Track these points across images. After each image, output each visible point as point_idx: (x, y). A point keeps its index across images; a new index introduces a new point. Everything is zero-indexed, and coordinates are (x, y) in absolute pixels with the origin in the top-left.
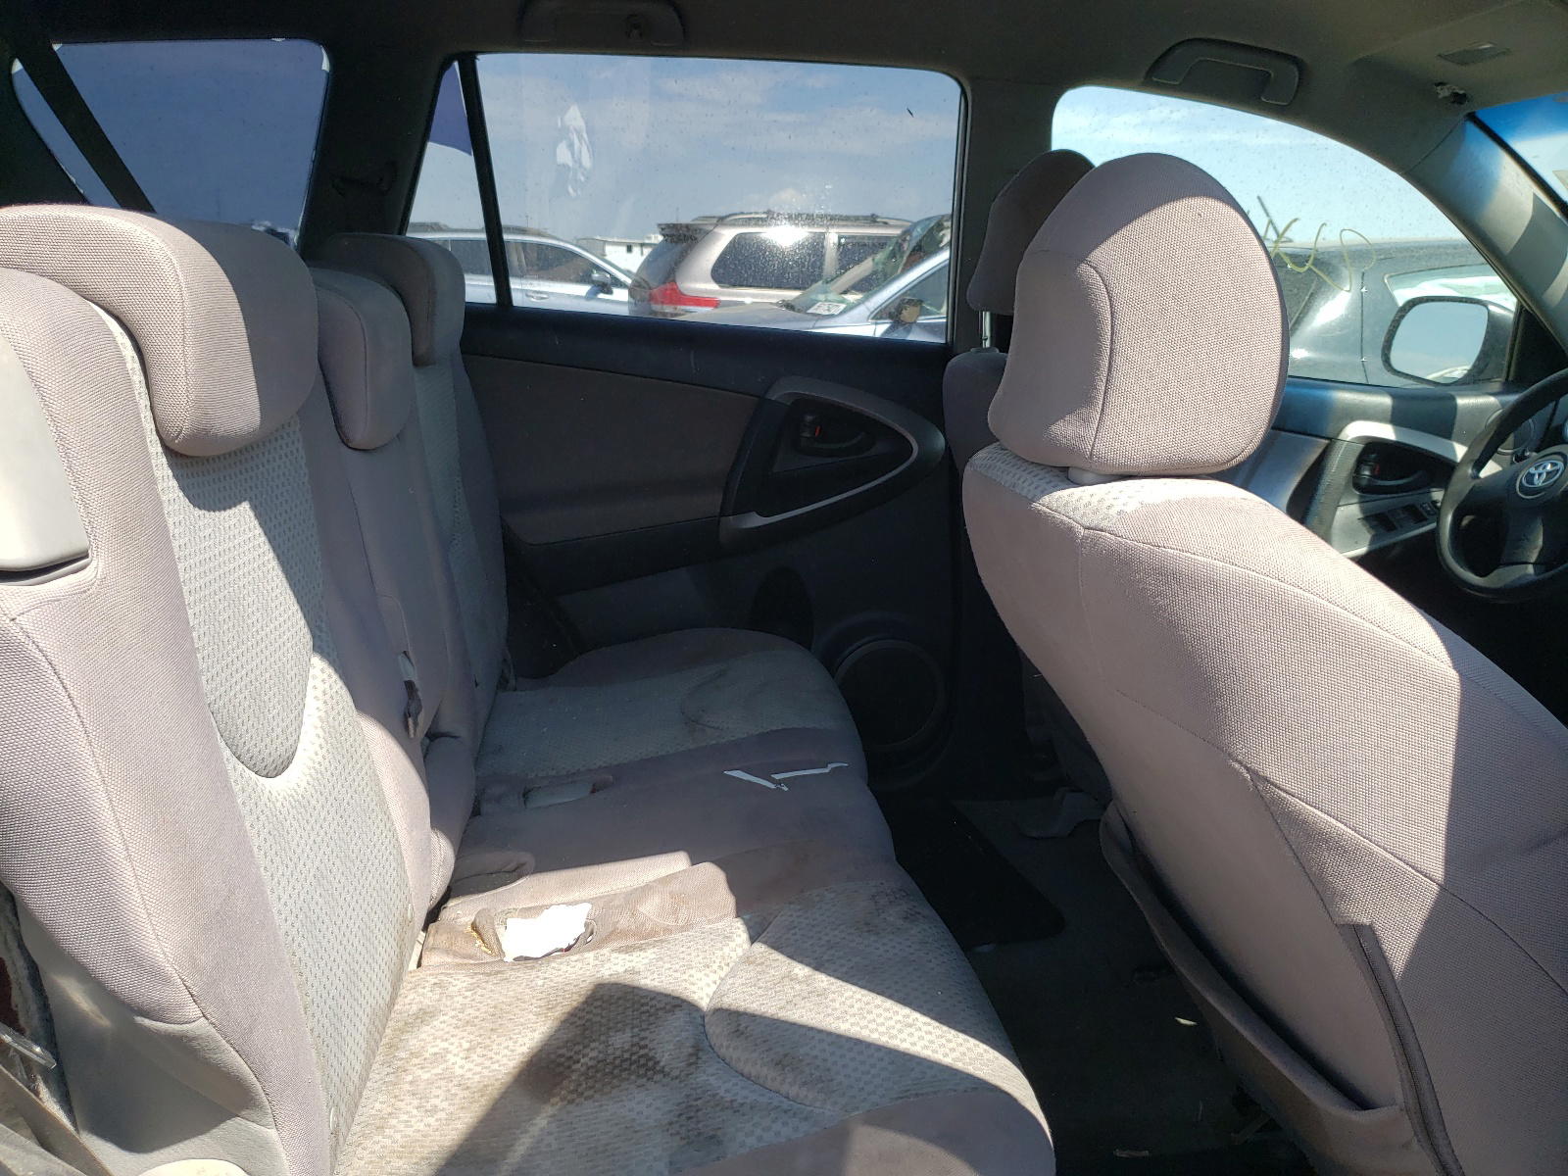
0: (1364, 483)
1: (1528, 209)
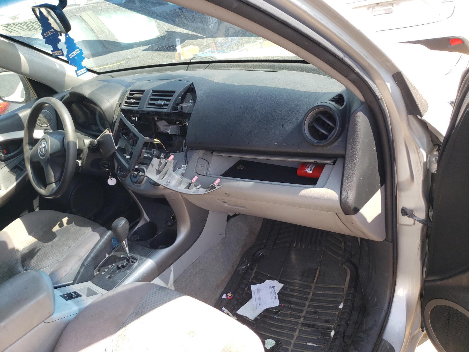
0: (3, 158)
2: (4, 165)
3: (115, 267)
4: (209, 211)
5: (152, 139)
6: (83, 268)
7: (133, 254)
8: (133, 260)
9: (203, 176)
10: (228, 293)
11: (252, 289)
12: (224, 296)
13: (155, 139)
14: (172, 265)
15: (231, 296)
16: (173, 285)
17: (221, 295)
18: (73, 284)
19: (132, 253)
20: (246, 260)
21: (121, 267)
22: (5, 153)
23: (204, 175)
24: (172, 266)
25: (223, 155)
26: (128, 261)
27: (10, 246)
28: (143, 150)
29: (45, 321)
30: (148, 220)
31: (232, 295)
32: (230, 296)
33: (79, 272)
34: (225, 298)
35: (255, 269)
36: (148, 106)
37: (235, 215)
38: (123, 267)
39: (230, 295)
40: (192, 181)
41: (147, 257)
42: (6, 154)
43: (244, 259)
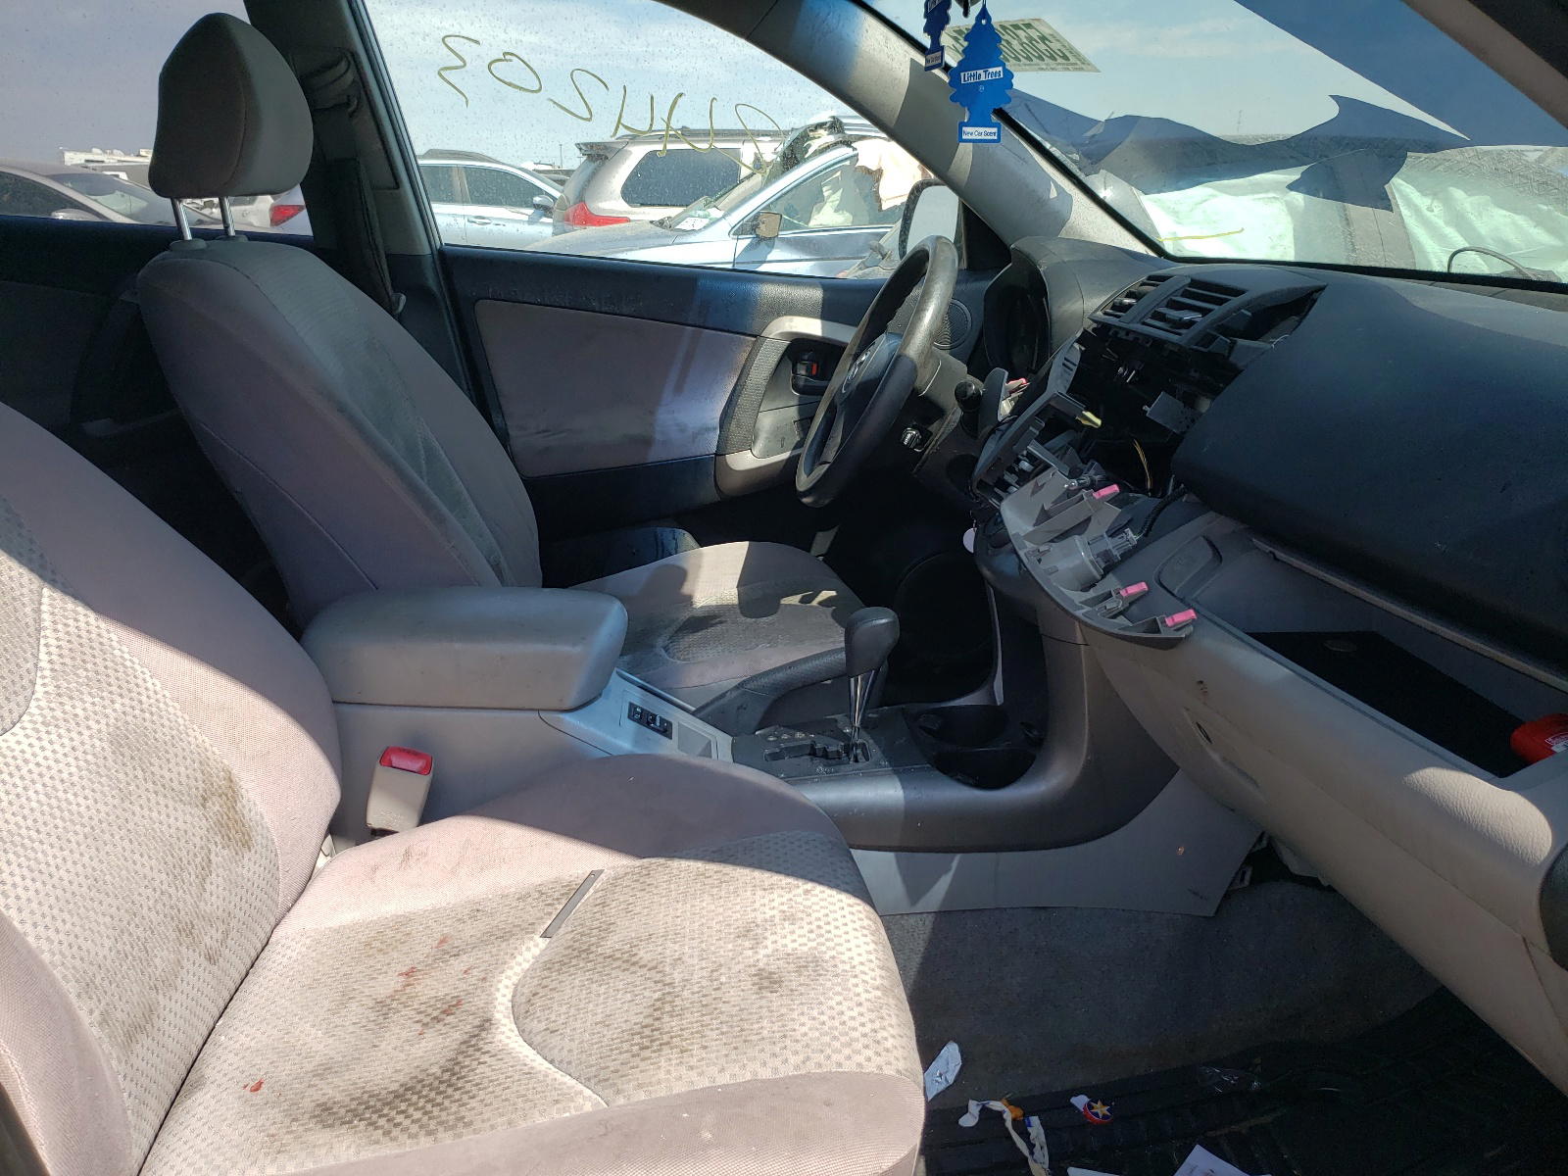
0: (801, 383)
1: (904, 74)
2: (796, 402)
3: (808, 742)
4: (1178, 768)
5: (1080, 406)
6: (739, 691)
7: (871, 741)
8: (860, 757)
9: (1169, 595)
10: (1099, 1102)
11: (1191, 1159)
12: (1080, 1101)
13: (1087, 410)
14: (959, 852)
15: (1100, 1116)
16: (931, 918)
17: (1076, 1092)
18: (693, 714)
19: (872, 738)
20: (1259, 1068)
21: (821, 754)
22: (814, 373)
23: (1175, 592)
24: (958, 857)
25: (1280, 554)
26: (848, 749)
27: (686, 589)
28: (1031, 428)
29: (543, 714)
30: (1000, 700)
31: (1105, 1117)
32: (1097, 1115)
33: (723, 696)
34: (1078, 1109)
35: (1267, 1119)
36: (1149, 321)
37: (1313, 882)
38: (825, 755)
39: (1101, 1109)
40: (1123, 592)
41: (896, 772)
42: (811, 377)
43: (1258, 1061)
